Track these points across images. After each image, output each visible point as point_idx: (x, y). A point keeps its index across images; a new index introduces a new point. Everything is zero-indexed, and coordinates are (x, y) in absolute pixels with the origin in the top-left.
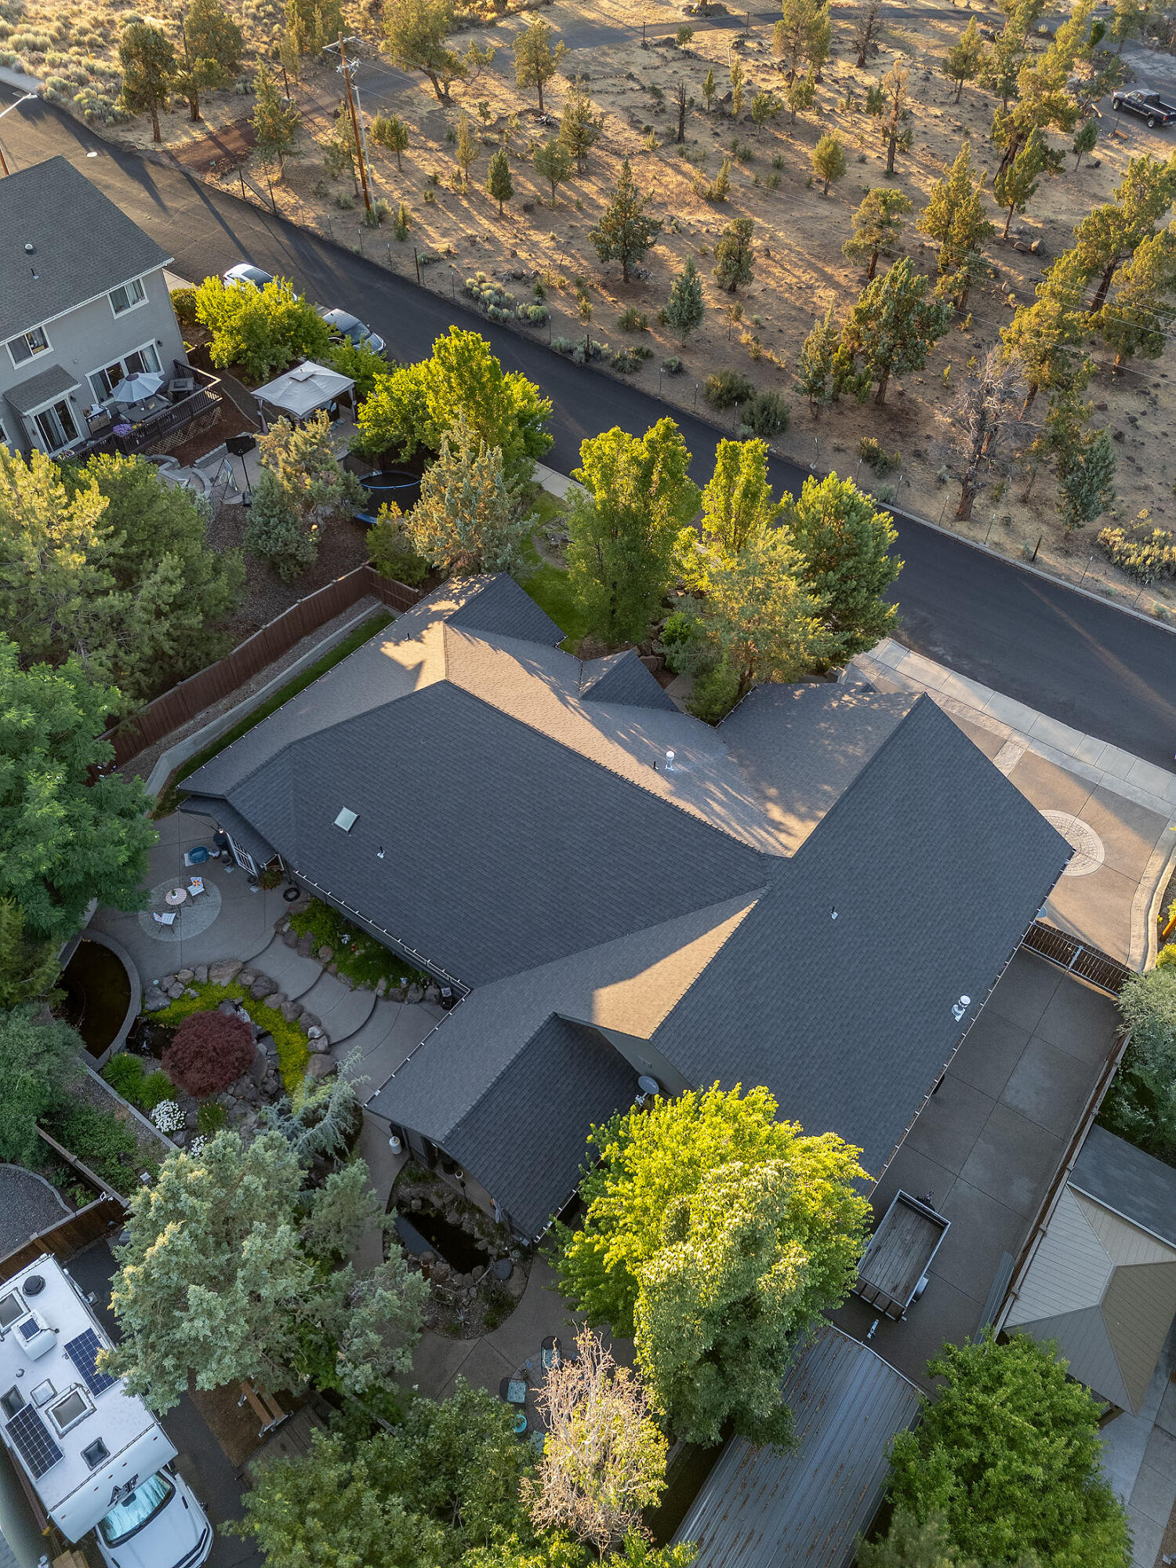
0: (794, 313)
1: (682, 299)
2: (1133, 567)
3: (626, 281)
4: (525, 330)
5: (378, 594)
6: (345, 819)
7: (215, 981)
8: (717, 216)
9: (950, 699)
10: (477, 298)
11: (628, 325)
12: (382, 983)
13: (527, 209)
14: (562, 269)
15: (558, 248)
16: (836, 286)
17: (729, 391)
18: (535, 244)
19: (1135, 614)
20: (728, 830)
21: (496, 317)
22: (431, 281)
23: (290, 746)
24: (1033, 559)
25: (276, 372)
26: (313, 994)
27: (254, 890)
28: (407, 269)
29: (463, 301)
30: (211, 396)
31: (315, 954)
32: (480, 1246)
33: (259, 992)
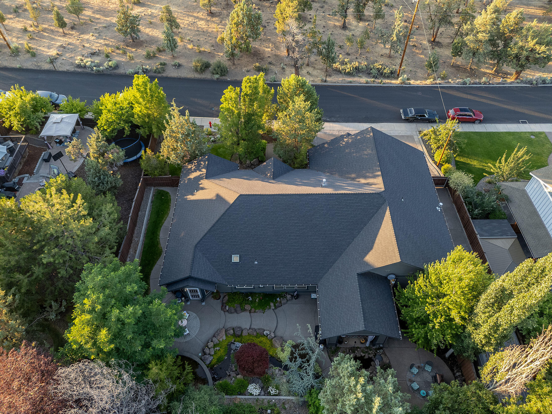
0: (197, 33)
3: (134, 41)
4: (112, 72)
5: (151, 185)
6: (236, 259)
7: (221, 340)
8: (143, 9)
9: (339, 131)
10: (85, 67)
11: (149, 57)
12: (272, 304)
13: (73, 28)
14: (107, 45)
15: (98, 38)
16: (202, 19)
17: (203, 65)
18: (88, 40)
19: (361, 85)
20: (365, 192)
21: (99, 71)
22: (60, 66)
23: (196, 246)
24: (326, 81)
26: (253, 322)
27: (204, 304)
28: (46, 66)
29: (79, 70)
30: (25, 144)
31: (244, 310)
32: (366, 357)
33: (239, 333)
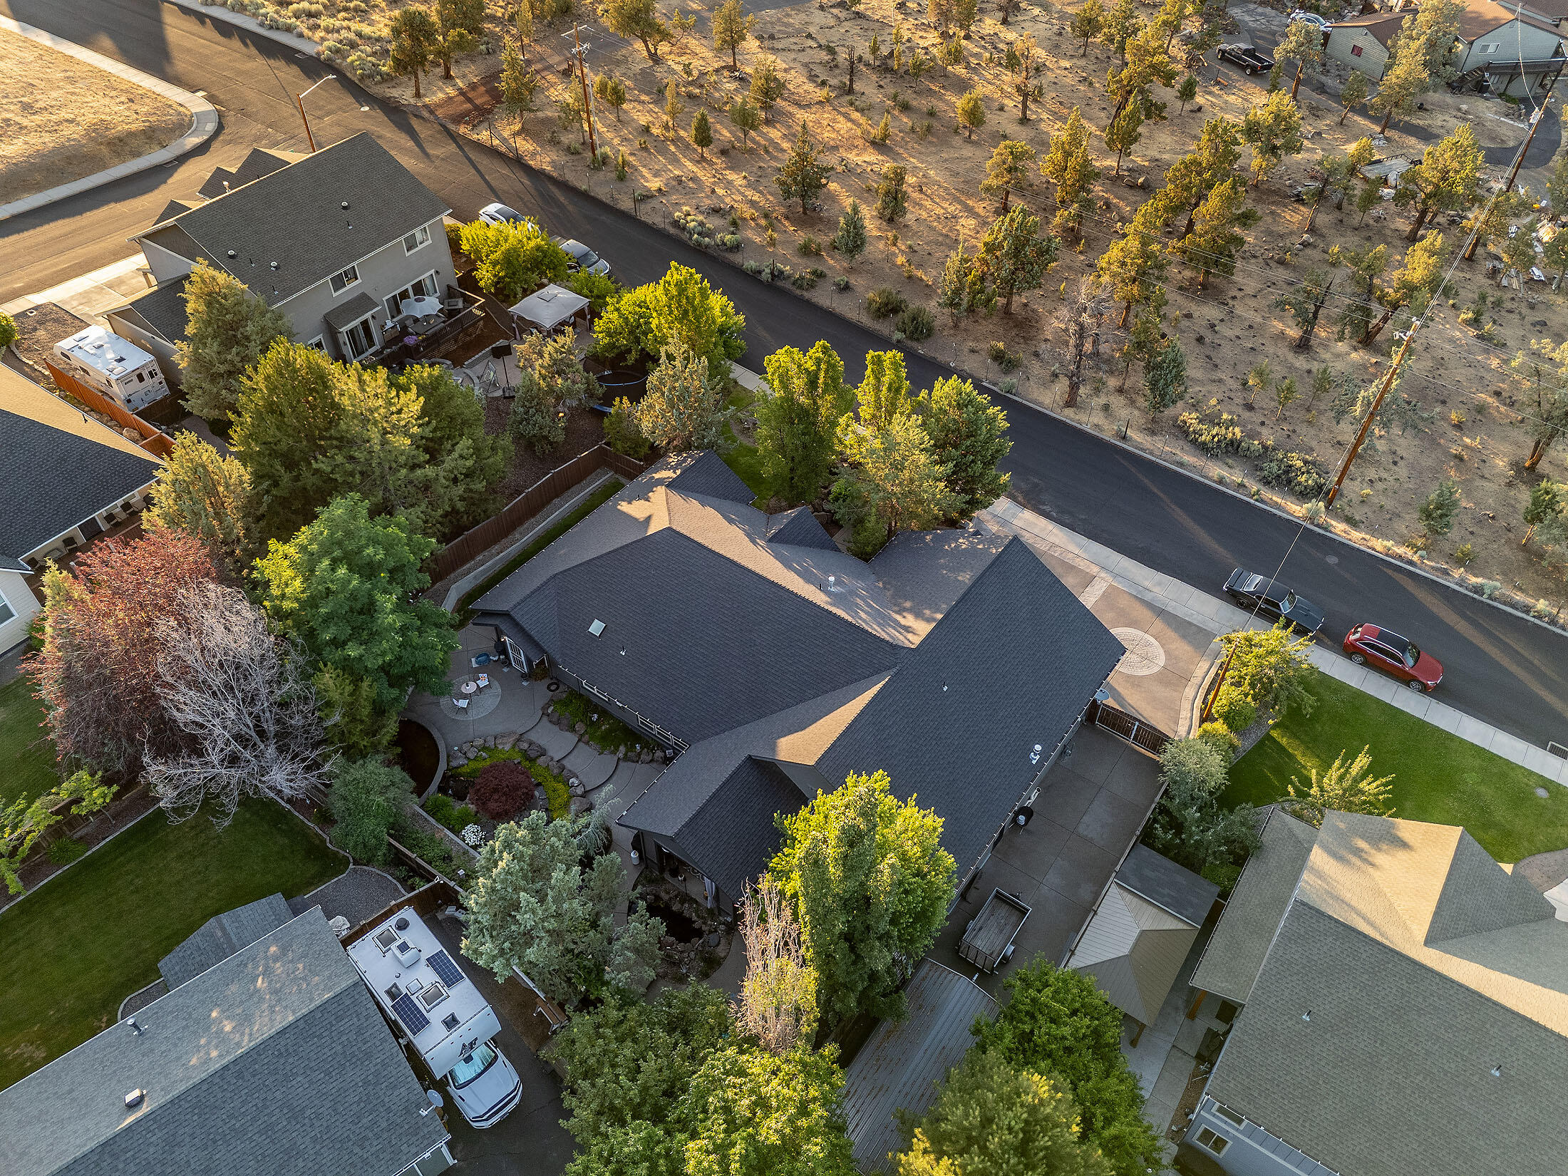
0: (940, 239)
1: (848, 232)
2: (1204, 443)
3: (805, 213)
4: (727, 255)
5: (610, 466)
6: (596, 627)
7: (500, 747)
8: (880, 157)
9: (1053, 545)
10: (684, 229)
11: (806, 251)
12: (622, 748)
13: (724, 152)
14: (753, 204)
15: (749, 186)
16: (976, 215)
17: (887, 305)
18: (730, 183)
19: (1202, 480)
20: (867, 628)
21: (700, 245)
22: (647, 214)
23: (555, 576)
24: (1124, 438)
25: (526, 292)
26: (571, 757)
27: (525, 684)
28: (626, 204)
29: (672, 230)
30: (478, 313)
31: (572, 729)
32: (696, 926)
33: (533, 754)
